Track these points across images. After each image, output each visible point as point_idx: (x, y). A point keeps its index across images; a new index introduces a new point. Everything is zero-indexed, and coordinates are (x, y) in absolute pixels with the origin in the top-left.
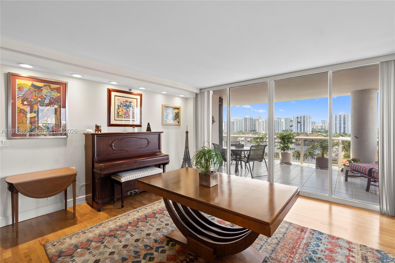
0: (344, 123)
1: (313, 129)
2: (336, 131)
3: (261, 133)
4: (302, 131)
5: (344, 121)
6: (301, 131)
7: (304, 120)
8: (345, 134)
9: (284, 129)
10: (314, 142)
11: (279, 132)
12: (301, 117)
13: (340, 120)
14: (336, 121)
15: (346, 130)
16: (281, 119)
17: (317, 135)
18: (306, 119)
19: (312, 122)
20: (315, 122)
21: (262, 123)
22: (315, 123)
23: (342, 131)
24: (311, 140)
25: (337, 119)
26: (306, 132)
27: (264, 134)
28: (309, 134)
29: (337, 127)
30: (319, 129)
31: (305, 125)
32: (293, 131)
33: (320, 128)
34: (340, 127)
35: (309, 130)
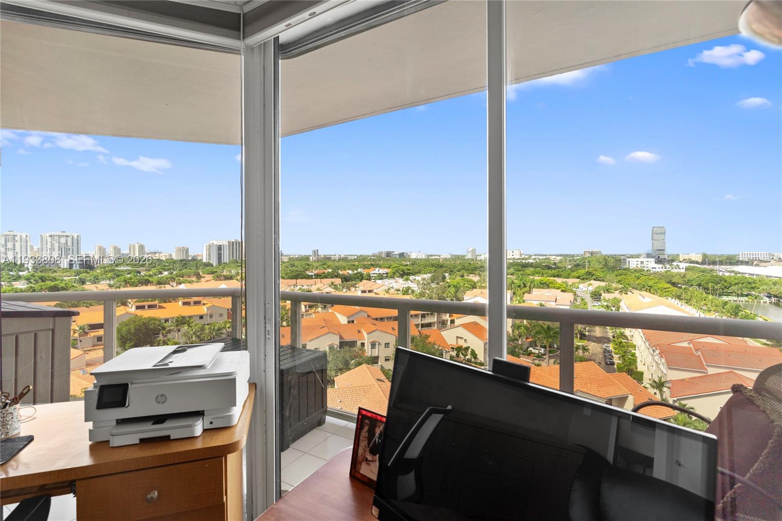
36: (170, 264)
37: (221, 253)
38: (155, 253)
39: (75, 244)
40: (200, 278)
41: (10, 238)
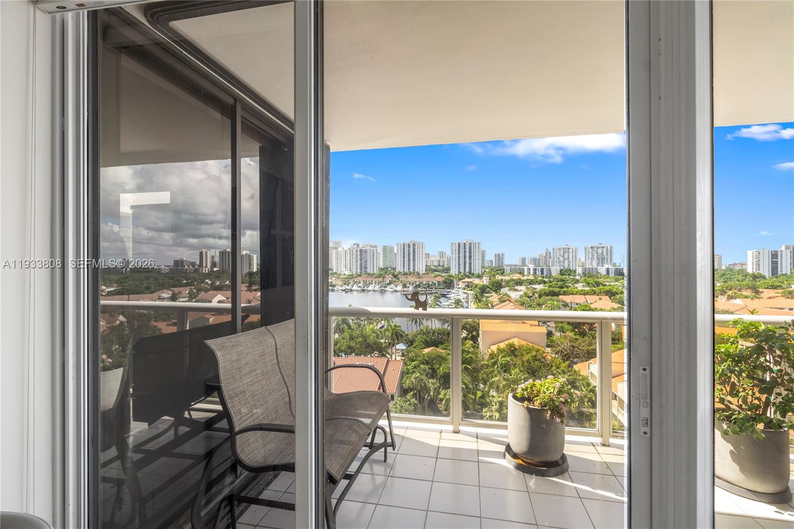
0: (470, 257)
1: (427, 266)
2: (459, 269)
3: (342, 273)
4: (411, 270)
5: (470, 253)
6: (409, 269)
7: (414, 249)
8: (472, 274)
9: (381, 266)
10: (431, 288)
11: (375, 272)
12: (409, 245)
13: (465, 252)
14: (459, 253)
15: (472, 268)
16: (376, 247)
17: (435, 277)
18: (416, 248)
19: (426, 254)
20: (429, 254)
21: (343, 255)
22: (429, 256)
23: (467, 270)
24: (427, 285)
25: (461, 250)
26: (416, 270)
27: (349, 275)
28: (423, 274)
29: (461, 263)
30: (435, 266)
31: (416, 258)
32: (397, 269)
33: (437, 265)
34: (465, 263)
35: (421, 268)
39: (609, 254)
40: (757, 292)
41: (566, 250)
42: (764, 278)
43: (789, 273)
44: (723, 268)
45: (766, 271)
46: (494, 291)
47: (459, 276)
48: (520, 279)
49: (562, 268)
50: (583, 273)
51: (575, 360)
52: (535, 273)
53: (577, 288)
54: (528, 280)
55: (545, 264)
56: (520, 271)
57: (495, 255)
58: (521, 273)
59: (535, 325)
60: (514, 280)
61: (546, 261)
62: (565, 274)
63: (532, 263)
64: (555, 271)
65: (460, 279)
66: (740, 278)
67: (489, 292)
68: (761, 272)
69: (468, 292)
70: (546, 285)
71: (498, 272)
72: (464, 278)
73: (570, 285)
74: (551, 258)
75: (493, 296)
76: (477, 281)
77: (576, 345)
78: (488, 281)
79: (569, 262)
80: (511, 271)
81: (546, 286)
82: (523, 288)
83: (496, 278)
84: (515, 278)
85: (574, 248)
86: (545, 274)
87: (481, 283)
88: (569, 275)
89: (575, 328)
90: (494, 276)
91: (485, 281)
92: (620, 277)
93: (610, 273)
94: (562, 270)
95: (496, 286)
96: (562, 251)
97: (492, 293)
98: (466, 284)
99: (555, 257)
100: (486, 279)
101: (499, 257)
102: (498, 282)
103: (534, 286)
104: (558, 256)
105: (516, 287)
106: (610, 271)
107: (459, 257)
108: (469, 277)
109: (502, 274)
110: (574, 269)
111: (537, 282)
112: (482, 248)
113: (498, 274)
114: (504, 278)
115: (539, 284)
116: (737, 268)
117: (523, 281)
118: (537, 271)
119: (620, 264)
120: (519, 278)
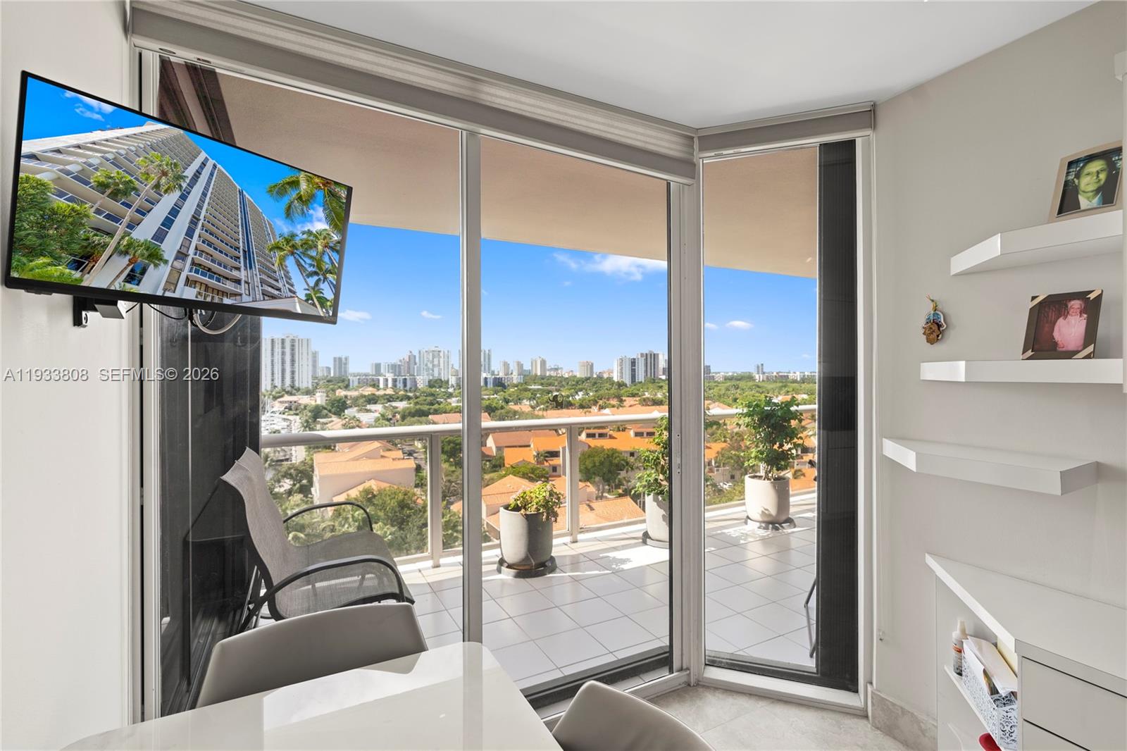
0: (293, 361)
2: (273, 380)
5: (293, 355)
8: (296, 390)
13: (283, 353)
14: (273, 354)
15: (296, 378)
29: (276, 371)
34: (283, 371)
36: (577, 384)
37: (635, 369)
38: (556, 369)
39: (487, 360)
40: (621, 401)
41: (436, 354)
42: (626, 386)
43: (643, 381)
44: (595, 376)
45: (627, 381)
46: (335, 414)
47: (274, 393)
48: (374, 394)
49: (431, 378)
50: (457, 384)
51: (452, 499)
52: (395, 385)
53: (450, 404)
54: (385, 395)
55: (409, 372)
56: (372, 383)
57: (335, 358)
58: (375, 385)
59: (399, 459)
60: (365, 396)
61: (409, 368)
62: (435, 387)
63: (391, 371)
64: (422, 382)
65: (275, 398)
66: (608, 385)
67: (326, 416)
68: (624, 380)
69: (290, 417)
70: (411, 401)
71: (339, 384)
72: (282, 396)
73: (442, 400)
74: (415, 364)
75: (332, 421)
76: (304, 400)
77: (453, 478)
78: (325, 398)
79: (440, 370)
80: (359, 383)
81: (410, 404)
82: (378, 408)
83: (337, 394)
84: (366, 393)
85: (446, 352)
86: (408, 388)
87: (313, 403)
88: (440, 387)
89: (450, 457)
90: (334, 390)
91: (319, 399)
92: (499, 388)
93: (489, 383)
94: (431, 380)
95: (338, 407)
96: (431, 354)
97: (331, 417)
98: (287, 405)
99: (422, 364)
100: (321, 396)
101: (341, 363)
102: (340, 399)
103: (394, 404)
104: (425, 362)
105: (369, 407)
106: (488, 380)
107: (272, 361)
108: (290, 394)
109: (347, 387)
110: (446, 379)
111: (398, 398)
112: (313, 347)
113: (340, 387)
114: (349, 393)
115: (401, 400)
116: (605, 376)
117: (378, 397)
118: (398, 383)
119: (498, 372)
120: (373, 392)
